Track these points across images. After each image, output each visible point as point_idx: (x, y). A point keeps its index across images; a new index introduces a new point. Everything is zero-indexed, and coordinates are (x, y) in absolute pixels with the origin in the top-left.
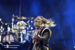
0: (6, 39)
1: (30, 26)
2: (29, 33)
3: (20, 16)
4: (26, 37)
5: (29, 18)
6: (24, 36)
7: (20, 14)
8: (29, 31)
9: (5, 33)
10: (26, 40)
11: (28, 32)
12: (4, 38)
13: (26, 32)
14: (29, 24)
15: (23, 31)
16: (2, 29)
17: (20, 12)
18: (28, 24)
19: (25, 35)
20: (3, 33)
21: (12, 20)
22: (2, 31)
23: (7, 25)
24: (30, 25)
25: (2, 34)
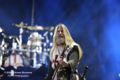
0: (10, 61)
1: (48, 41)
2: (47, 51)
3: (32, 24)
4: (42, 58)
5: (47, 28)
6: (38, 56)
7: (33, 22)
8: (47, 49)
9: (8, 52)
10: (42, 64)
11: (45, 50)
12: (6, 59)
13: (43, 50)
14: (47, 38)
15: (37, 48)
16: (3, 46)
17: (32, 18)
18: (45, 37)
19: (40, 55)
20: (5, 52)
21: (19, 31)
22: (3, 49)
23: (12, 39)
24: (49, 39)
25: (3, 53)
